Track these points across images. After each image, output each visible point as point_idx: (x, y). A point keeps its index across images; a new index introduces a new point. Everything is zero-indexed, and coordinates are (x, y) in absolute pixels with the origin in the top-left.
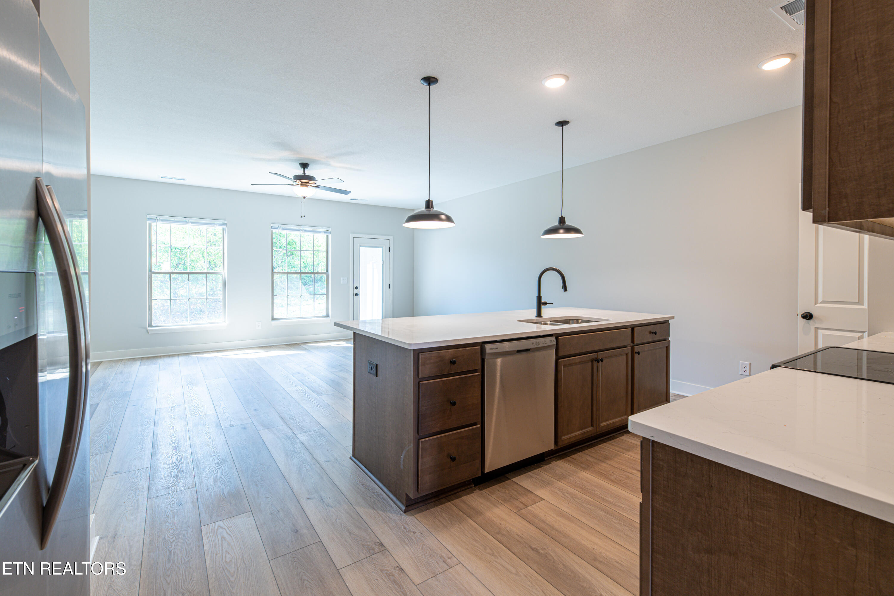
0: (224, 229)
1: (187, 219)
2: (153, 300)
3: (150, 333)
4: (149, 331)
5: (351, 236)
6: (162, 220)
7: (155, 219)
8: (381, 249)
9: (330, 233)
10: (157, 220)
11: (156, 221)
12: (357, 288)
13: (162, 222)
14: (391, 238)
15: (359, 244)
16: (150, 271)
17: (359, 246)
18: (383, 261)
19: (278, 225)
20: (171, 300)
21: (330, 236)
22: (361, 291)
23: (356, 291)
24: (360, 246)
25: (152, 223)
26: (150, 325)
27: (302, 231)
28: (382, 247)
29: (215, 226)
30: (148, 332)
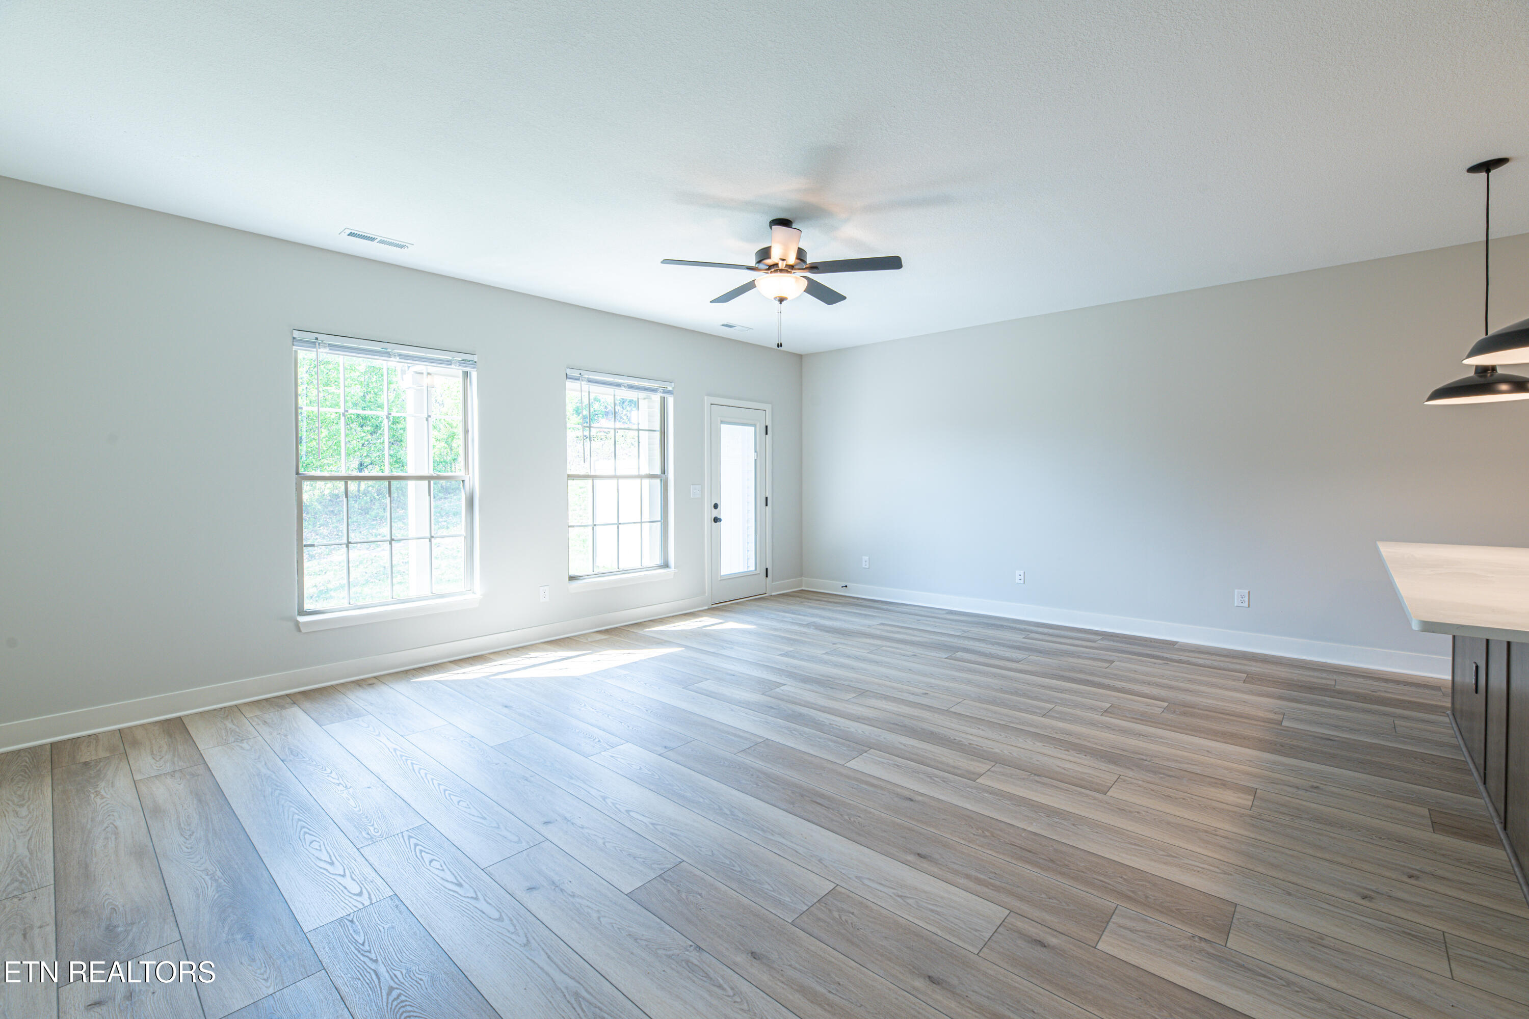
0: (466, 374)
1: (390, 348)
2: (306, 546)
3: (303, 630)
4: (300, 625)
5: (707, 400)
6: (330, 345)
7: (314, 343)
8: (753, 428)
9: (670, 393)
10: (319, 345)
11: (315, 347)
12: (716, 506)
13: (330, 349)
14: (768, 407)
15: (719, 418)
16: (297, 473)
17: (719, 421)
18: (756, 452)
19: (580, 371)
20: (350, 545)
21: (670, 400)
22: (723, 513)
23: (715, 513)
24: (722, 422)
25: (299, 351)
26: (302, 612)
27: (625, 387)
28: (755, 426)
29: (453, 366)
30: (299, 630)
